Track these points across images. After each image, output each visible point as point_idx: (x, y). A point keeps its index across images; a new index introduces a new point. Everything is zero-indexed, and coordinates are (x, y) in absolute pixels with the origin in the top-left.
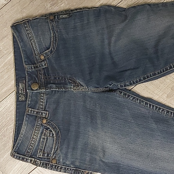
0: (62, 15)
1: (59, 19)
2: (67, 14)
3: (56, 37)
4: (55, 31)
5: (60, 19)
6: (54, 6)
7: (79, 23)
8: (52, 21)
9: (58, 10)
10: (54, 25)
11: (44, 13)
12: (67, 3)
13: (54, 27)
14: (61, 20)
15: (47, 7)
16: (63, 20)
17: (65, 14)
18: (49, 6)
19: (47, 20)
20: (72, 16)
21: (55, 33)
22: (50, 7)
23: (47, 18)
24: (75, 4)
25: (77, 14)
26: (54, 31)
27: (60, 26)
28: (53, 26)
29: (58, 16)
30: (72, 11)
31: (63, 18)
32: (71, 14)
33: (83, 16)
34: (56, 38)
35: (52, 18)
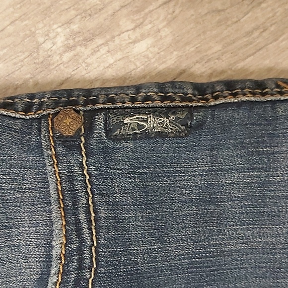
0: (137, 111)
1: (117, 139)
2: (173, 110)
3: (81, 261)
4: (82, 217)
5: (125, 138)
6: (92, 46)
7: (238, 170)
8: (69, 144)
9: (110, 73)
10: (77, 173)
11: (26, 82)
12: (169, 40)
13: (78, 185)
14: (131, 144)
15: (48, 45)
16: (139, 143)
17: (156, 111)
18: (60, 40)
19: (34, 138)
20: (200, 125)
21: (79, 231)
22: (69, 48)
23: (39, 120)
24: (218, 47)
25: (239, 115)
26: (76, 214)
27: (118, 184)
28: (71, 178)
29: (114, 120)
30: (201, 89)
31: (146, 135)
32: (198, 116)
33: (271, 136)
34: (80, 268)
35: (69, 124)
